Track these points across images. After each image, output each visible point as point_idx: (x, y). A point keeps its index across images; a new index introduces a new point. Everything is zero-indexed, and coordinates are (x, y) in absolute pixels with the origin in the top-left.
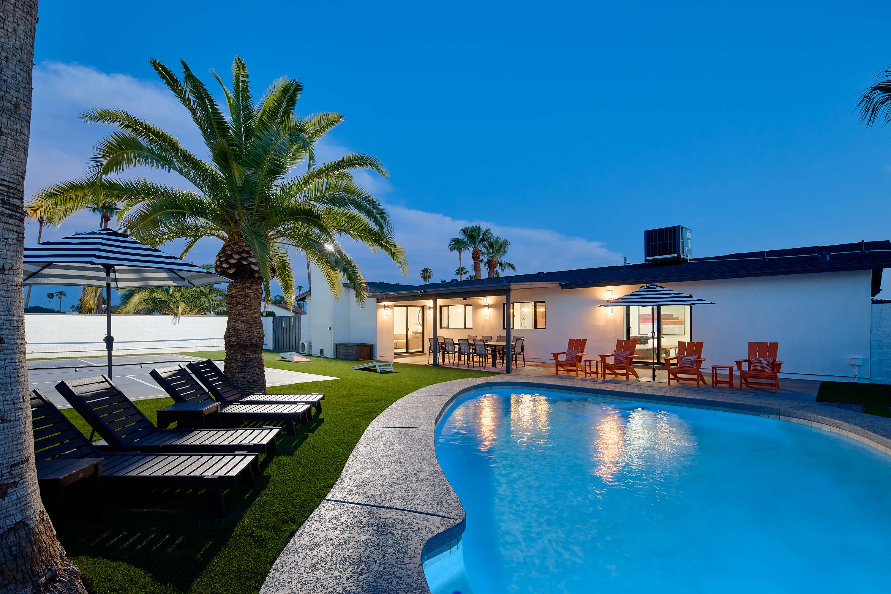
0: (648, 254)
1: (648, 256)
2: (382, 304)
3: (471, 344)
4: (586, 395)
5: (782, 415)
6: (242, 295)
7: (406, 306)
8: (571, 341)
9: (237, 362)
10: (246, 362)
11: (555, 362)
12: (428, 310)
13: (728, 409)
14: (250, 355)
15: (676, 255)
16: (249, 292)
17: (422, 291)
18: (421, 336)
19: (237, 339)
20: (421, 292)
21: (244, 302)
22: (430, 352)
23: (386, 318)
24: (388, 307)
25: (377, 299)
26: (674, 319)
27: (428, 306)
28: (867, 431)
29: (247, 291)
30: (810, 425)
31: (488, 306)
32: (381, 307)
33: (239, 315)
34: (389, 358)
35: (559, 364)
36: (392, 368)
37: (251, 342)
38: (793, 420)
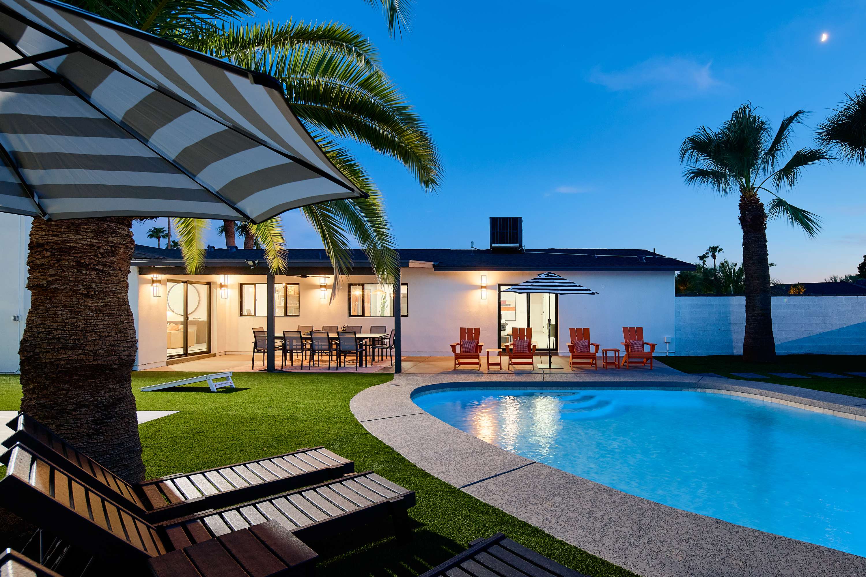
0: (493, 240)
1: (494, 243)
2: (149, 277)
3: (333, 339)
4: (530, 390)
5: (699, 388)
6: (99, 248)
7: (184, 282)
8: (462, 330)
9: (82, 411)
10: (106, 408)
11: (454, 354)
12: (219, 289)
13: (659, 388)
14: (115, 390)
15: (518, 245)
16: (117, 243)
17: (257, 262)
18: (181, 327)
19: (84, 354)
20: (254, 262)
21: (103, 264)
22: (254, 352)
23: (154, 301)
24: (160, 281)
25: (140, 268)
26: (507, 305)
27: (219, 283)
28: (777, 393)
29: (110, 239)
30: (721, 393)
31: (326, 287)
32: (146, 282)
33: (87, 296)
34: (159, 365)
35: (457, 357)
36: (232, 382)
37: (120, 358)
38: (708, 391)
